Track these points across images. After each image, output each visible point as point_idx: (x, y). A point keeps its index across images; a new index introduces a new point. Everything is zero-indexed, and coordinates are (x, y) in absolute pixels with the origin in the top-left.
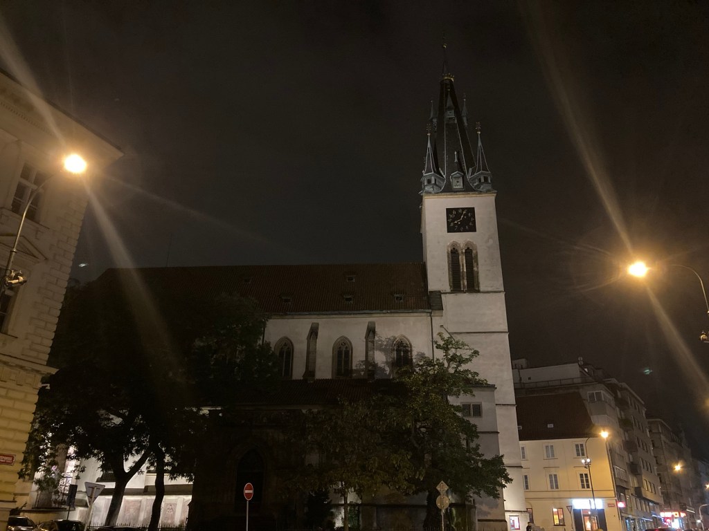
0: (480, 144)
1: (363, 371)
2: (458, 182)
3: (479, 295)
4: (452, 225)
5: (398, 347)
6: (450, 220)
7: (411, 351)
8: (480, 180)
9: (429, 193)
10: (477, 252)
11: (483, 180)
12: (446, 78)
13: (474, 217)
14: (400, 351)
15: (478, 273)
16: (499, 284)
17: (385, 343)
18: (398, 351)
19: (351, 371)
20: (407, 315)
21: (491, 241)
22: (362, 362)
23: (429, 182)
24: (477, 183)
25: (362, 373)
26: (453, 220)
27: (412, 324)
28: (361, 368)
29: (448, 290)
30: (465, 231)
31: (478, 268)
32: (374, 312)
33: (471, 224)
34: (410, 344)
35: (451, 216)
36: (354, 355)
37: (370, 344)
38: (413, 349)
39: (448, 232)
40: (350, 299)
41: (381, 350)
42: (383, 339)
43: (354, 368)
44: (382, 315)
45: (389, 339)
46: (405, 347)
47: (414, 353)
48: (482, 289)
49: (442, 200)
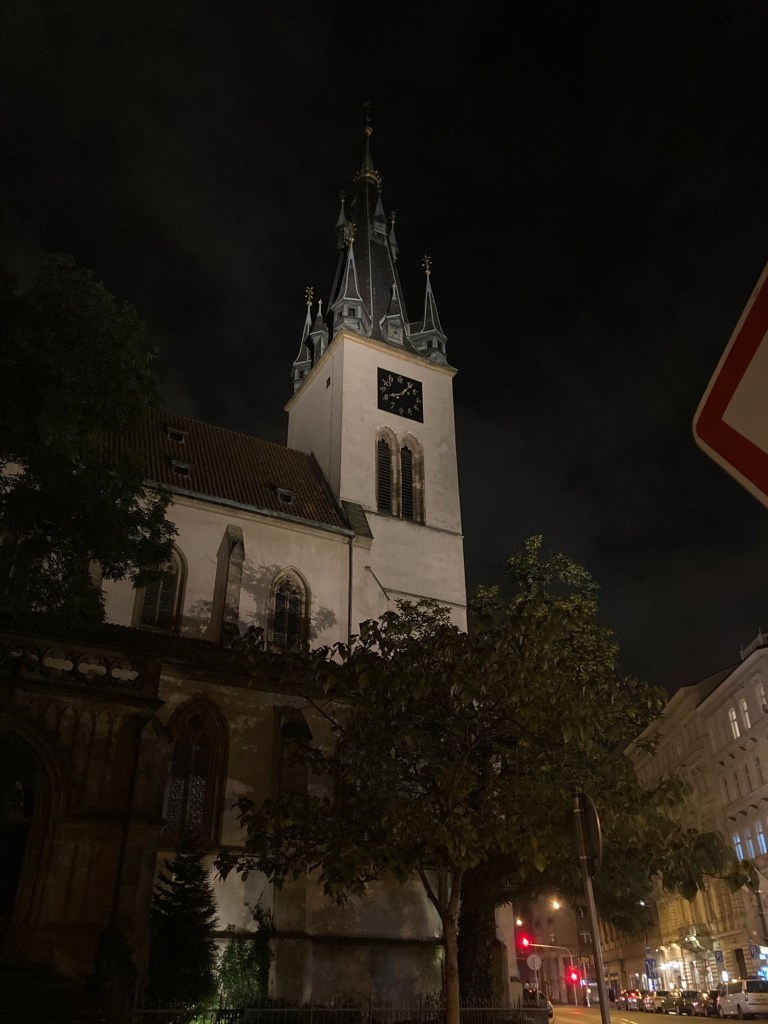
0: (429, 289)
1: (205, 623)
2: (396, 333)
3: (423, 531)
4: (386, 397)
5: (281, 590)
6: (383, 389)
7: (308, 603)
8: (430, 344)
9: (350, 329)
10: (422, 459)
11: (435, 345)
12: (368, 175)
13: (421, 399)
14: (284, 598)
15: (422, 492)
16: (455, 521)
17: (259, 576)
18: (280, 598)
19: (179, 619)
20: (307, 530)
21: (444, 447)
22: (206, 604)
23: (352, 312)
24: (424, 348)
25: (204, 629)
26: (389, 390)
27: (314, 550)
28: (203, 616)
29: (374, 508)
30: (405, 415)
31: (422, 485)
32: (243, 506)
33: (415, 407)
34: (307, 589)
35: (386, 383)
36: (189, 585)
37: (233, 569)
38: (313, 599)
39: (379, 407)
40: (184, 471)
41: (250, 588)
42: (256, 567)
43: (186, 613)
44: (258, 518)
45: (268, 569)
46: (294, 592)
47: (315, 609)
48: (428, 520)
49: (372, 351)
